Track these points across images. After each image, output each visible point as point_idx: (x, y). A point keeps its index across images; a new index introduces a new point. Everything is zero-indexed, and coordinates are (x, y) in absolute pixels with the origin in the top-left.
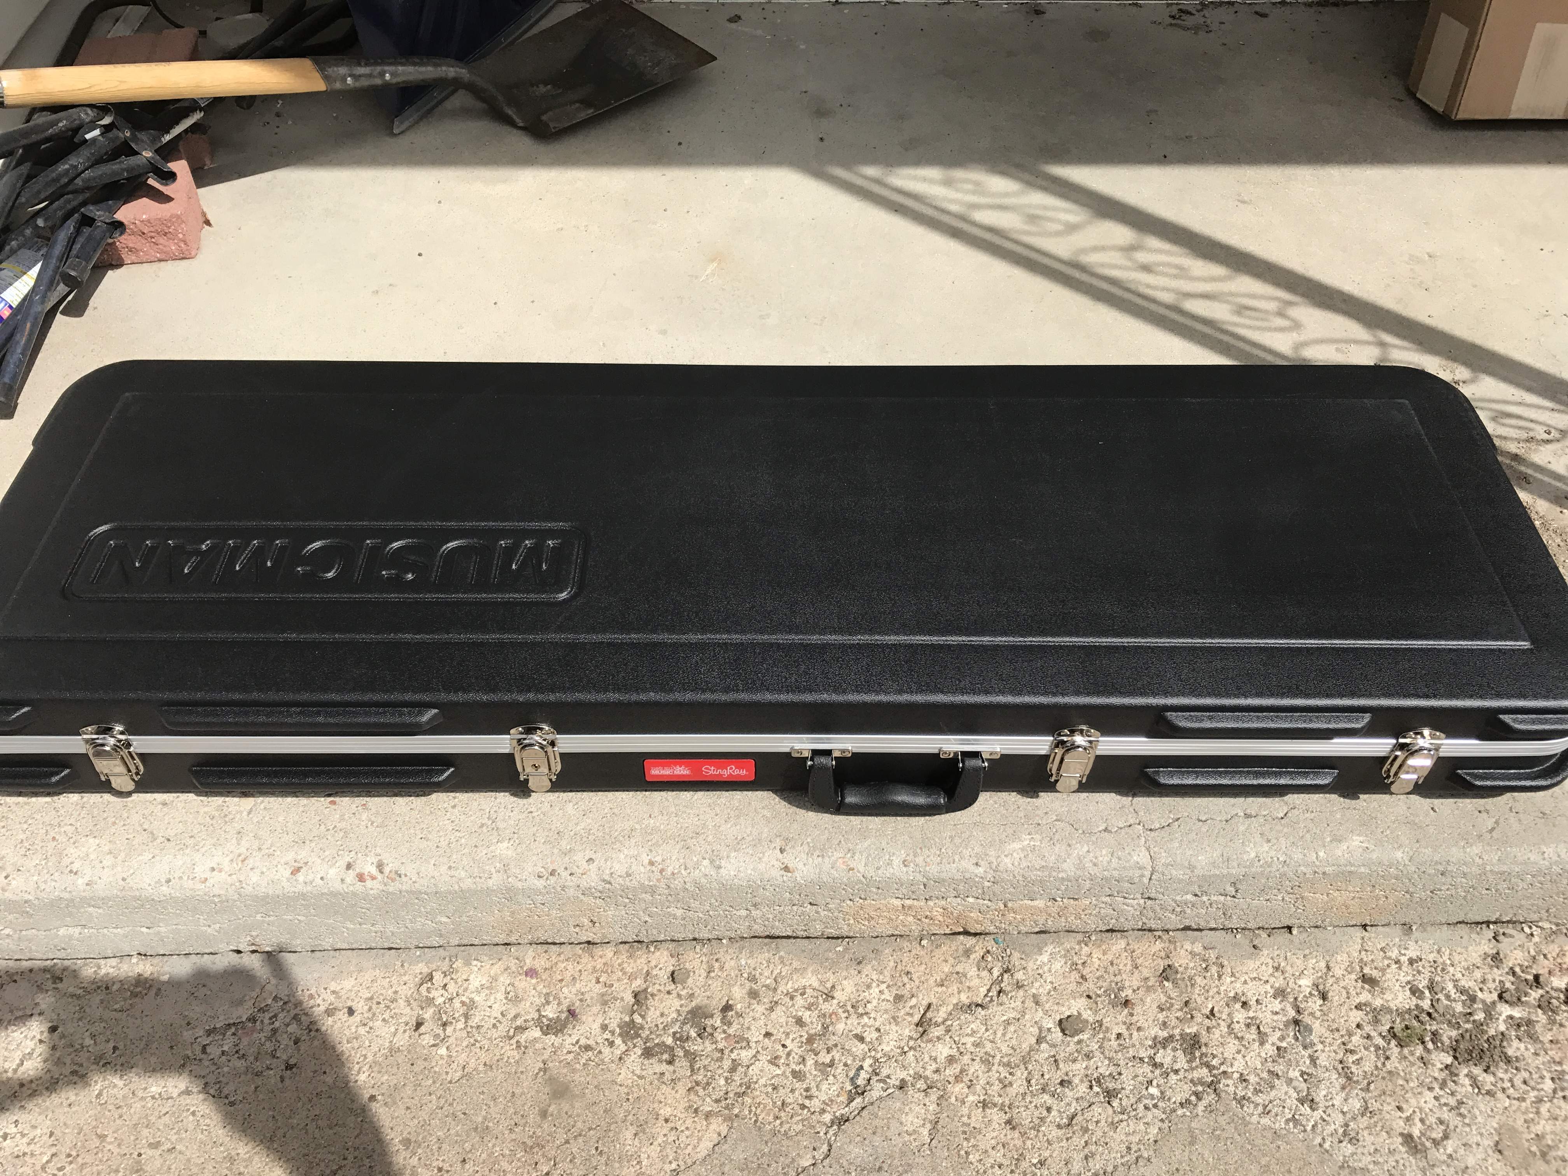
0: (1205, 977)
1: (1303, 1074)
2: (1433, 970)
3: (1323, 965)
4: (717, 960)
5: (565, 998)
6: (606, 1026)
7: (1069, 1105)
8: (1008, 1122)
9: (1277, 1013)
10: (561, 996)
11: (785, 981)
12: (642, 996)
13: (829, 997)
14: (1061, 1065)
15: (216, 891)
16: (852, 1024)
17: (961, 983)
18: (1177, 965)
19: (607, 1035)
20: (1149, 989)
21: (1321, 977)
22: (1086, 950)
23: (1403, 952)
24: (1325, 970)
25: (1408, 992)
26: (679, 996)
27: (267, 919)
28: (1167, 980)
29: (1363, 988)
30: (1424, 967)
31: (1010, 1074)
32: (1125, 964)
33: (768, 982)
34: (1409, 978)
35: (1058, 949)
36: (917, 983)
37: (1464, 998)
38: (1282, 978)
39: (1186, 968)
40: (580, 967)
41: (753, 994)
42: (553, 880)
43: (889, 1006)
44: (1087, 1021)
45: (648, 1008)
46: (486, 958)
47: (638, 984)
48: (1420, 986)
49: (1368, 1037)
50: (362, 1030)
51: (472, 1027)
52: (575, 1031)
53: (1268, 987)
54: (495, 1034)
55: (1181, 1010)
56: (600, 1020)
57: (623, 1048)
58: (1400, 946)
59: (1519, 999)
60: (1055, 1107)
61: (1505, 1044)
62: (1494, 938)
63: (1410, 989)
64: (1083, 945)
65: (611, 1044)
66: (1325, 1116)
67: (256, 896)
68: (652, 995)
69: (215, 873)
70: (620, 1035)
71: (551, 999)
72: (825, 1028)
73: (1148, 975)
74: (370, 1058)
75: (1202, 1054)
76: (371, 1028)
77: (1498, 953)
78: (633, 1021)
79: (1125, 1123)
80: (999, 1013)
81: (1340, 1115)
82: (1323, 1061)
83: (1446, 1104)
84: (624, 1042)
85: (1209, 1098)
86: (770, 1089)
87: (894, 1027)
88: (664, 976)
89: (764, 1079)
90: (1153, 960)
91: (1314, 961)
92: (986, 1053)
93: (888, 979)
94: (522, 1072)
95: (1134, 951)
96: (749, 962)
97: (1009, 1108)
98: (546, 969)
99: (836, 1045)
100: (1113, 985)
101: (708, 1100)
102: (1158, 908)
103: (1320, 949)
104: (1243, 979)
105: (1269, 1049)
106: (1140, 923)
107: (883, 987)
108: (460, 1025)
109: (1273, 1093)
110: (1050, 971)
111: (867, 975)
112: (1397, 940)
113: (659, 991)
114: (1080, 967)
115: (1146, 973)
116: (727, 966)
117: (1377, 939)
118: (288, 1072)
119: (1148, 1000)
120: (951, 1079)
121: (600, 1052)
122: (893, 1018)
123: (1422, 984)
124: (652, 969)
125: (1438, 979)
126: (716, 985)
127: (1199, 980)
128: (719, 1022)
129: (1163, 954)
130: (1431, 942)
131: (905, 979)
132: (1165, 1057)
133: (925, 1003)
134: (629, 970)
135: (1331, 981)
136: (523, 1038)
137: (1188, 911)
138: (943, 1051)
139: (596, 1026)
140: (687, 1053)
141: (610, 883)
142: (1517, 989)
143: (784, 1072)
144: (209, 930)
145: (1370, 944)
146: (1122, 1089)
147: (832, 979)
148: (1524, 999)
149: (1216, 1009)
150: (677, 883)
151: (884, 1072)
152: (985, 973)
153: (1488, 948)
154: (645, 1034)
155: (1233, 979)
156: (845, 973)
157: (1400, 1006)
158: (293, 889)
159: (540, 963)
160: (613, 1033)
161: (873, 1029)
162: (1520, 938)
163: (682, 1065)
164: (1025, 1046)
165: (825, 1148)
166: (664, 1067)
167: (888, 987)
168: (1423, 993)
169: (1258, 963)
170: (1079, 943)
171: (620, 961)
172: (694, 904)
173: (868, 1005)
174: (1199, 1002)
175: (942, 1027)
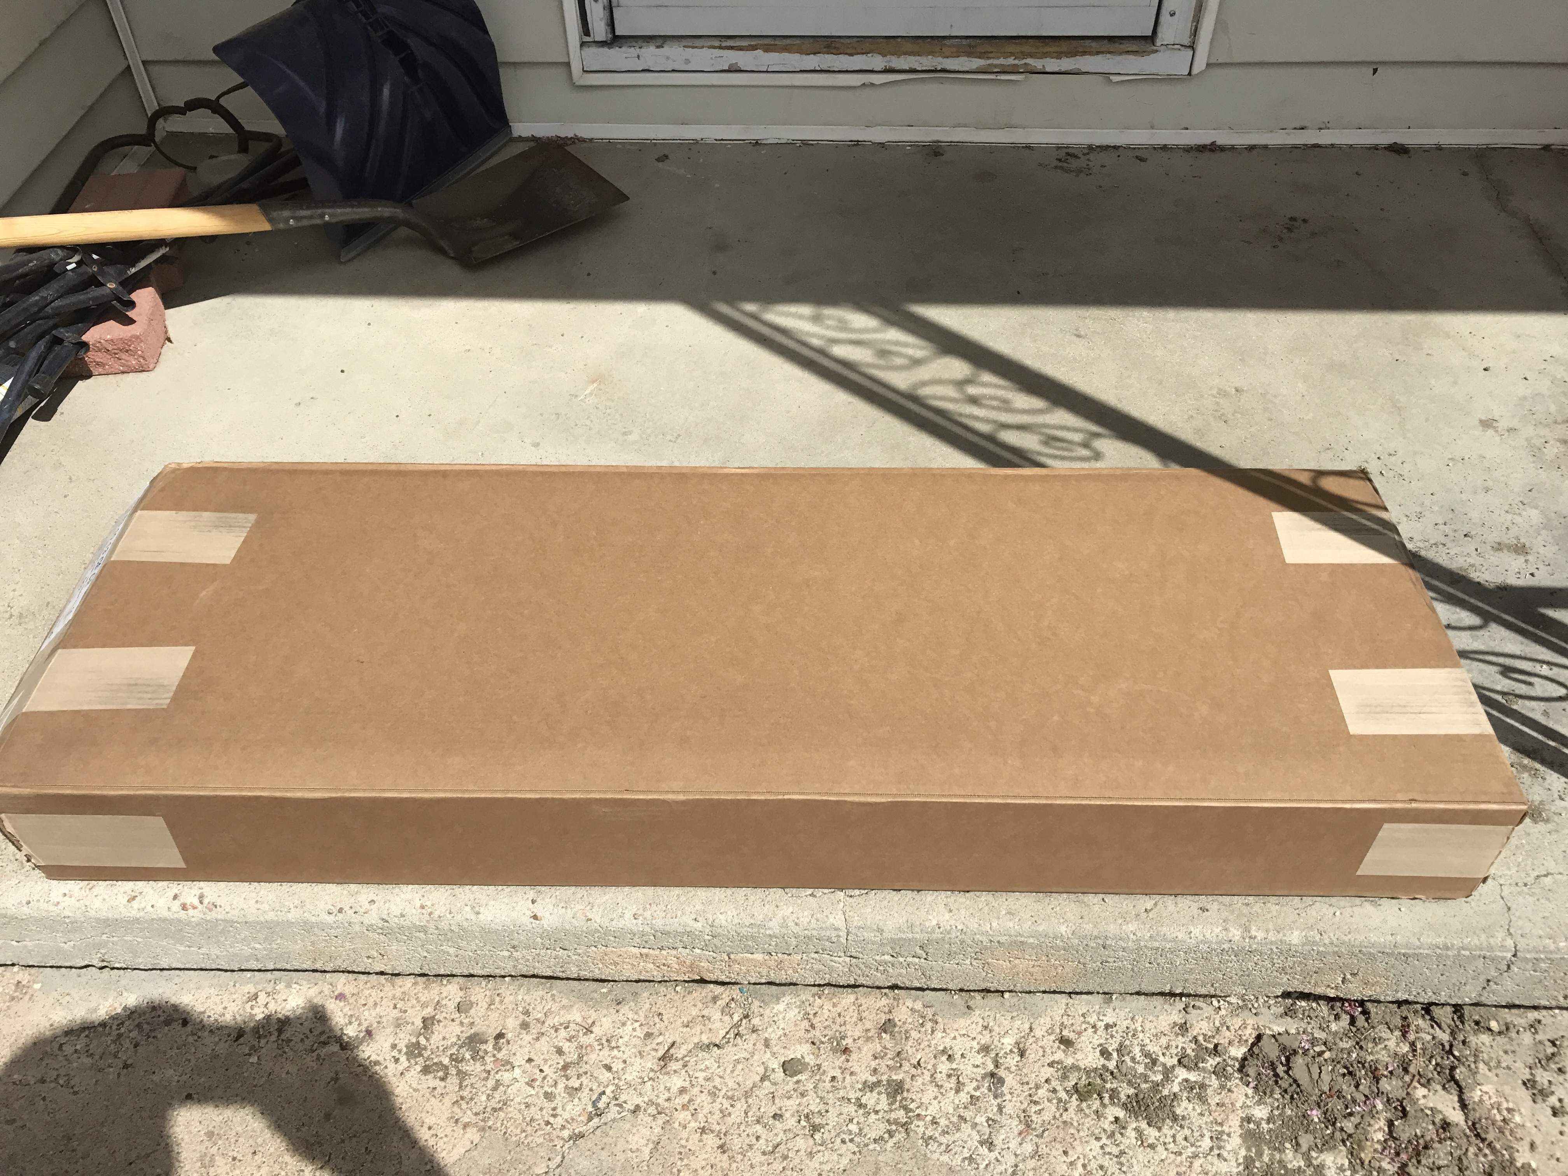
0: (919, 1032)
1: (989, 1119)
2: (1125, 1035)
3: (1027, 1026)
4: (498, 995)
5: (366, 1020)
6: (396, 1045)
7: (776, 1135)
8: (721, 1147)
9: (978, 1066)
10: (363, 1018)
11: (553, 1015)
12: (430, 1022)
13: (589, 1031)
14: (776, 1101)
15: (67, 913)
16: (603, 1056)
17: (704, 1025)
18: (896, 1019)
19: (395, 1053)
20: (868, 1039)
21: (1024, 1037)
22: (818, 1002)
23: (1101, 1018)
24: (1028, 1031)
25: (1098, 1054)
26: (462, 1023)
27: (112, 939)
28: (885, 1032)
29: (1059, 1048)
30: (1117, 1032)
31: (732, 1106)
32: (851, 1016)
33: (539, 1016)
34: (1102, 1041)
35: (794, 1000)
36: (666, 1023)
37: (1147, 1061)
38: (989, 1036)
39: (904, 1023)
40: (382, 994)
41: (525, 1026)
42: (340, 916)
43: (637, 1042)
44: (808, 1064)
45: (432, 1032)
46: (305, 983)
47: (428, 1011)
48: (1110, 1049)
49: (1054, 1091)
50: (191, 1039)
51: (283, 1040)
52: (369, 1048)
53: (975, 1043)
54: (301, 1047)
55: (893, 1059)
56: (391, 1040)
57: (406, 1064)
58: (1099, 1013)
59: (1196, 1065)
60: (764, 1137)
61: (1175, 1103)
62: (1184, 1009)
63: (1100, 1051)
64: (817, 998)
65: (397, 1060)
66: (999, 1157)
67: (99, 919)
68: (439, 1021)
69: (66, 898)
70: (406, 1053)
71: (354, 1020)
72: (580, 1057)
73: (869, 1027)
74: (193, 1062)
75: (903, 1098)
76: (199, 1037)
77: (1185, 1023)
78: (418, 1043)
79: (821, 1153)
80: (730, 1053)
81: (1013, 1157)
82: (1009, 1109)
83: (1110, 1153)
84: (408, 1059)
85: (900, 1136)
86: (523, 1107)
87: (638, 1060)
88: (452, 1005)
89: (520, 1098)
90: (877, 1014)
91: (1020, 1022)
92: (714, 1087)
93: (642, 1019)
94: (316, 1081)
95: (861, 1005)
96: (525, 998)
97: (725, 1135)
98: (353, 994)
99: (586, 1073)
100: (837, 1034)
101: (469, 1112)
102: (862, 966)
103: (1026, 1012)
104: (953, 1035)
105: (964, 1097)
106: (852, 979)
107: (637, 1025)
108: (273, 1038)
109: (958, 1135)
110: (784, 1018)
111: (624, 1014)
112: (1097, 1007)
113: (445, 1018)
114: (811, 1016)
115: (868, 1025)
116: (506, 1000)
117: (1080, 1004)
118: (125, 1070)
119: (865, 1049)
120: (679, 1107)
121: (386, 1067)
122: (640, 1052)
123: (1112, 1047)
124: (443, 999)
125: (1127, 1043)
126: (494, 1016)
127: (914, 1034)
128: (491, 1047)
129: (886, 1009)
130: (1127, 1010)
131: (657, 1020)
132: (870, 1099)
133: (670, 1041)
134: (423, 999)
135: (1031, 1040)
136: (324, 1051)
137: (891, 970)
138: (677, 1082)
139: (387, 1045)
140: (459, 1072)
141: (387, 922)
142: (1196, 1056)
143: (537, 1093)
144: (66, 946)
145: (1072, 1009)
146: (827, 1124)
147: (594, 1015)
148: (1201, 1065)
149: (922, 1060)
150: (443, 925)
151: (623, 1098)
152: (727, 1018)
153: (1177, 1017)
154: (426, 1054)
155: (944, 1034)
156: (605, 1012)
157: (1089, 1065)
158: (129, 914)
159: (348, 990)
160: (400, 1051)
161: (621, 1060)
162: (1208, 1010)
163: (453, 1080)
164: (749, 1084)
165: (559, 1159)
166: (438, 1083)
167: (641, 1025)
168: (1111, 1054)
169: (969, 1022)
170: (813, 996)
171: (416, 991)
172: (463, 944)
173: (620, 1040)
174: (910, 1053)
175: (681, 1062)
